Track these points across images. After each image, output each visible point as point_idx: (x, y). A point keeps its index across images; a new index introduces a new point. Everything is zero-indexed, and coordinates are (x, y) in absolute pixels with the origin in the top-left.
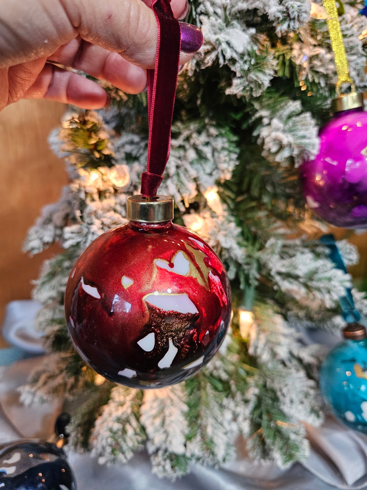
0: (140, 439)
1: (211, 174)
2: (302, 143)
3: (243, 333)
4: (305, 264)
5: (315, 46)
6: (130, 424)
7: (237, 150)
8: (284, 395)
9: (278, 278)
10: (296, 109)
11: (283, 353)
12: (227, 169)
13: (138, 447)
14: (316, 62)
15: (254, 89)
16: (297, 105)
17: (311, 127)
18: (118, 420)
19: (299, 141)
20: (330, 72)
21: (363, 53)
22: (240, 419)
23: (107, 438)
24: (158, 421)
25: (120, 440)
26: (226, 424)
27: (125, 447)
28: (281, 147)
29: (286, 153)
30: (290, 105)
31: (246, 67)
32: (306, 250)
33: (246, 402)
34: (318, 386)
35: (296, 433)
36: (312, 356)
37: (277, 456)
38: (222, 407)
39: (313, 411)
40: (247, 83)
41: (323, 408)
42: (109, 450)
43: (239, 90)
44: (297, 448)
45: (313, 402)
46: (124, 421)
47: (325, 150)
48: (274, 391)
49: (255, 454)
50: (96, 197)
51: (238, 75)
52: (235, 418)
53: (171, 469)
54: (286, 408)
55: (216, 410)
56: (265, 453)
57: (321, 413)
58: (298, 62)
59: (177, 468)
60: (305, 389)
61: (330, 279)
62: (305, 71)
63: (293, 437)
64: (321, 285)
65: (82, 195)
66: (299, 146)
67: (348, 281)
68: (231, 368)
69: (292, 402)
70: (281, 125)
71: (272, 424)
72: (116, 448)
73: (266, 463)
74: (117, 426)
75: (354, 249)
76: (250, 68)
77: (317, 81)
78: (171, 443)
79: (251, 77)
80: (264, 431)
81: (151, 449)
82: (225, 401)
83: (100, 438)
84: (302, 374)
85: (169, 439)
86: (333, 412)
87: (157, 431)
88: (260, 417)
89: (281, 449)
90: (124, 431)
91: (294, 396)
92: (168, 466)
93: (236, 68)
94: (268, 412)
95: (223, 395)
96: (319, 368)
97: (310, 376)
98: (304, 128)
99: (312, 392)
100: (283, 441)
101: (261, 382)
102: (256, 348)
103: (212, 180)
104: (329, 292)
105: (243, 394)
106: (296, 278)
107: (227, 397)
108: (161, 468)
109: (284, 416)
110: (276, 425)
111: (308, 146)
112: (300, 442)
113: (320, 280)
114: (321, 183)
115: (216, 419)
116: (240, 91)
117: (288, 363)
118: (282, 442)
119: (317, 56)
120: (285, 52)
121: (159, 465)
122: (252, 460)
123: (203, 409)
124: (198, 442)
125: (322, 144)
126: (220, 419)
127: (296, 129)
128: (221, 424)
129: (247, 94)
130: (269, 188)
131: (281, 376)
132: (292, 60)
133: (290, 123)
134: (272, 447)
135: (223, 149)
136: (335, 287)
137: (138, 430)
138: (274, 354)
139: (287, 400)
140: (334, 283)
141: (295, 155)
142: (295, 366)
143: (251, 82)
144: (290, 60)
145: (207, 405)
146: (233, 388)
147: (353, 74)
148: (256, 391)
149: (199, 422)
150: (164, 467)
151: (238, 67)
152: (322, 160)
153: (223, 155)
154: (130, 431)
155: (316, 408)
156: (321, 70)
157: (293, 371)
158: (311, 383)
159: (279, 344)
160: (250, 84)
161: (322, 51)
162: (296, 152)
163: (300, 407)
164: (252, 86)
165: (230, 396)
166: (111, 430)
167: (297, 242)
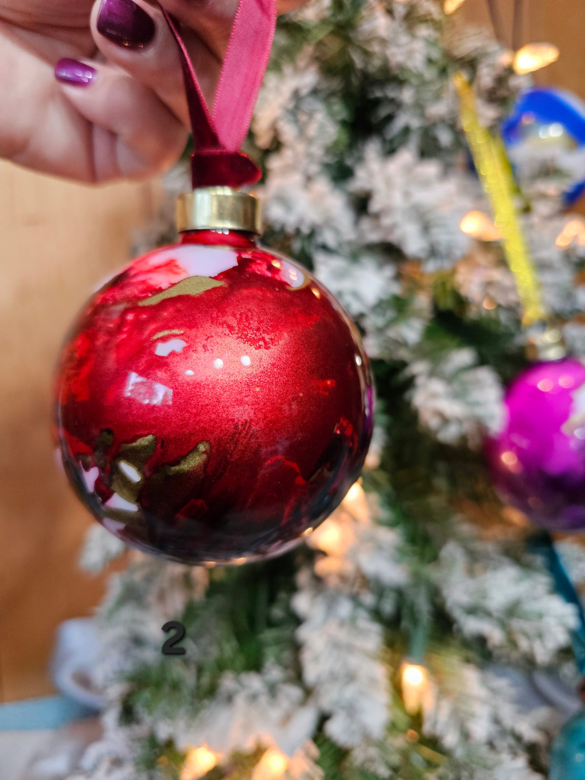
2: (476, 415)
3: (411, 702)
9: (457, 614)
10: (465, 362)
11: (481, 729)
14: (492, 292)
19: (471, 411)
28: (445, 422)
29: (453, 430)
30: (454, 358)
31: (380, 323)
32: (506, 561)
36: (538, 728)
51: (371, 330)
58: (464, 292)
61: (540, 616)
64: (526, 626)
66: (472, 419)
67: (571, 616)
68: (395, 759)
70: (442, 389)
76: (387, 324)
79: (389, 336)
84: (521, 762)
93: (367, 324)
96: (549, 751)
97: (535, 766)
101: (451, 777)
102: (435, 723)
104: (540, 636)
106: (487, 614)
113: (525, 617)
117: (498, 743)
127: (466, 392)
131: (485, 766)
133: (456, 384)
136: (549, 628)
138: (466, 736)
140: (548, 621)
141: (469, 432)
142: (511, 747)
144: (454, 290)
151: (370, 322)
157: (505, 757)
159: (472, 715)
161: (497, 275)
162: (467, 427)
167: (490, 547)
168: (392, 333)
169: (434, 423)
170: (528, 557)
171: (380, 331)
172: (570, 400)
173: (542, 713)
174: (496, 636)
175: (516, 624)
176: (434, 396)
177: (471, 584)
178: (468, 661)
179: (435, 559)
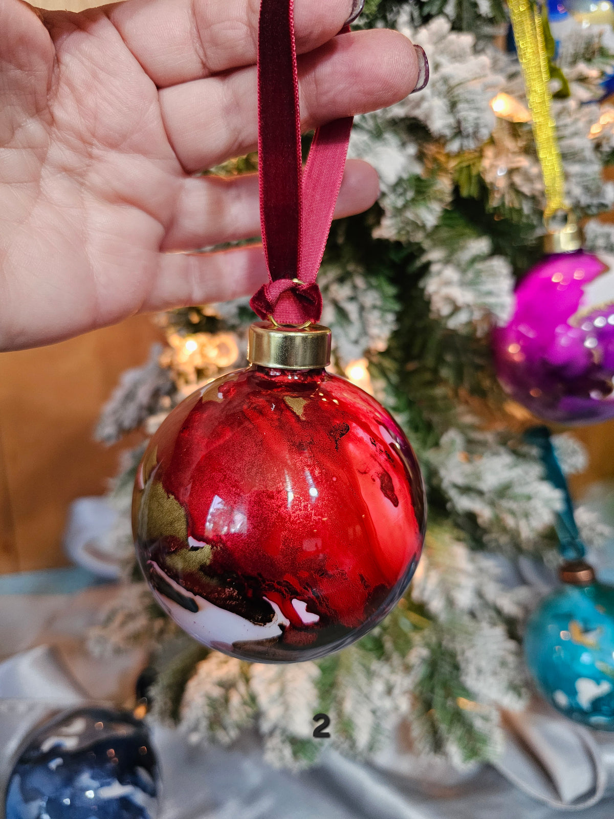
0: (248, 710)
1: (356, 342)
2: (486, 304)
6: (237, 690)
7: (397, 307)
8: (467, 661)
9: (453, 493)
10: (482, 251)
11: (465, 598)
12: (380, 336)
13: (247, 723)
14: (517, 179)
15: (412, 233)
16: (482, 245)
17: (503, 279)
18: (221, 684)
19: (482, 300)
20: (537, 193)
22: (396, 691)
23: (203, 707)
24: (275, 689)
25: (221, 710)
26: (375, 697)
27: (228, 723)
28: (456, 309)
29: (462, 318)
30: (472, 246)
31: (400, 203)
32: (502, 450)
33: (408, 669)
34: (519, 654)
35: (486, 719)
36: (519, 604)
37: (454, 751)
38: (370, 674)
39: (514, 688)
40: (402, 225)
41: (528, 684)
42: (204, 724)
43: (391, 233)
44: (484, 740)
45: (512, 673)
46: (227, 686)
48: (453, 655)
49: (422, 745)
50: (192, 376)
51: (389, 213)
52: (389, 690)
53: (292, 756)
54: (471, 681)
55: (361, 678)
56: (438, 745)
57: (524, 690)
59: (301, 755)
60: (501, 653)
61: (529, 498)
62: (499, 193)
63: (478, 724)
64: (513, 505)
65: (172, 375)
66: (482, 307)
67: (558, 500)
69: (480, 671)
70: (456, 277)
71: (449, 703)
72: (216, 722)
73: (438, 760)
74: (217, 692)
76: (406, 205)
77: (517, 206)
78: (291, 718)
79: (407, 217)
80: (437, 713)
81: (265, 727)
82: (375, 665)
83: (193, 707)
84: (499, 632)
85: (290, 712)
86: (540, 690)
87: (273, 701)
88: (432, 690)
89: (460, 739)
90: (226, 700)
91: (484, 664)
92: (287, 751)
94: (445, 686)
95: (372, 656)
97: (512, 635)
98: (492, 279)
99: (511, 659)
100: (464, 729)
101: (434, 639)
102: (424, 589)
103: (357, 350)
104: (527, 515)
105: (403, 655)
106: (480, 493)
107: (379, 658)
108: (277, 754)
109: (469, 694)
110: (456, 704)
111: (496, 307)
112: (489, 731)
113: (515, 498)
115: (359, 688)
116: (394, 235)
117: (478, 614)
118: (462, 729)
119: (518, 170)
121: (274, 749)
122: (418, 755)
123: (342, 675)
126: (365, 689)
127: (479, 282)
128: (367, 697)
129: (403, 239)
130: (449, 358)
131: (466, 632)
132: (483, 176)
133: (470, 275)
134: (447, 736)
135: (374, 307)
136: (535, 509)
137: (247, 698)
138: (450, 603)
139: (472, 669)
140: (535, 503)
141: (477, 319)
142: (491, 617)
143: (406, 223)
144: (479, 175)
145: (349, 670)
146: (388, 645)
147: (577, 191)
148: (425, 652)
149: (334, 692)
150: (281, 752)
151: (389, 203)
152: (515, 329)
153: (374, 317)
154: (235, 700)
155: (517, 683)
156: (526, 189)
157: (485, 625)
158: (511, 645)
159: (458, 586)
160: (406, 226)
161: (524, 162)
162: (477, 315)
163: (491, 680)
165: (383, 658)
166: (208, 697)
167: (489, 437)
168: (409, 215)
169: (445, 310)
170: (525, 449)
171: (399, 211)
172: (581, 293)
173: (522, 593)
174: (485, 513)
175: (506, 504)
176: (448, 283)
177: (468, 468)
178: (458, 539)
179: (436, 445)
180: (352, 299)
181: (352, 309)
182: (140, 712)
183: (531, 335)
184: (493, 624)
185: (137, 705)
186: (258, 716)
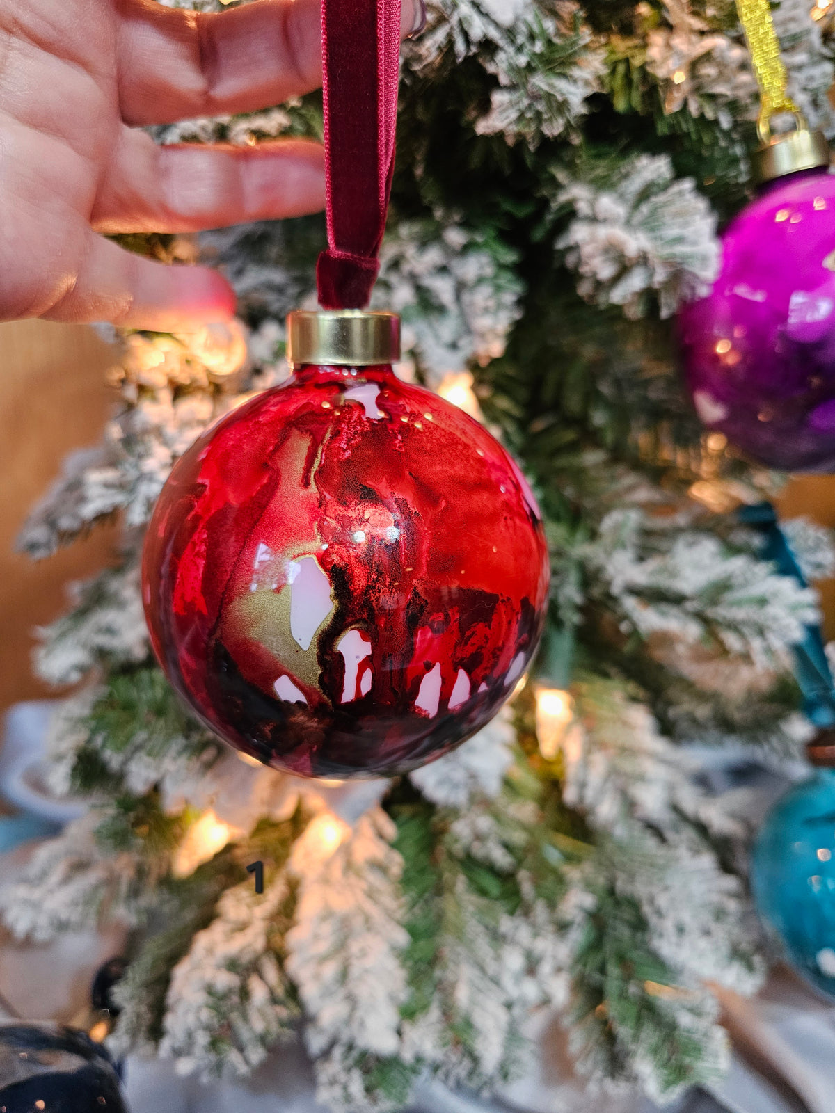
0: (284, 1013)
1: (454, 346)
2: (674, 256)
3: (547, 748)
4: (698, 566)
5: (702, 33)
6: (261, 977)
7: (518, 288)
8: (659, 913)
9: (630, 603)
10: (659, 176)
11: (652, 801)
12: (492, 330)
13: (279, 1036)
15: (545, 116)
16: (659, 167)
17: (698, 217)
18: (232, 965)
19: (667, 251)
20: (741, 93)
21: (826, 51)
22: (546, 968)
23: (199, 1009)
24: (330, 970)
25: (235, 1017)
26: (507, 981)
27: (245, 1035)
28: (624, 270)
29: (636, 282)
30: (644, 168)
31: (522, 60)
32: (704, 538)
33: (563, 928)
34: (746, 892)
35: (696, 1012)
36: (733, 815)
37: (645, 1068)
38: (498, 938)
39: (737, 954)
40: (526, 102)
41: (761, 946)
42: (202, 1039)
43: (508, 121)
44: (696, 1049)
45: (736, 931)
46: (243, 968)
47: (734, 269)
48: (634, 905)
49: (589, 1065)
50: (165, 394)
51: (504, 80)
52: (531, 968)
53: (364, 1093)
54: (666, 947)
55: (483, 947)
56: (616, 1063)
57: (757, 960)
58: (661, 73)
59: (380, 1092)
60: (715, 898)
61: (762, 602)
62: (678, 92)
63: (685, 1020)
64: (740, 614)
66: (669, 262)
67: (810, 606)
68: (519, 838)
69: (681, 930)
70: (621, 211)
71: (632, 989)
72: (223, 1036)
73: (618, 1090)
74: (224, 980)
75: (825, 539)
76: (533, 65)
77: (710, 115)
78: (362, 1024)
79: (537, 86)
80: (611, 1007)
81: (316, 1043)
82: (506, 924)
83: (180, 1010)
84: (707, 861)
85: (359, 1014)
86: (788, 957)
87: (327, 993)
88: (602, 970)
89: (655, 1051)
90: (245, 993)
91: (686, 917)
92: (356, 1086)
93: (499, 66)
94: (622, 960)
95: (500, 908)
96: (750, 846)
97: (726, 866)
98: (680, 220)
99: (732, 906)
100: (661, 1031)
101: (601, 881)
102: (583, 785)
103: (458, 358)
104: (761, 632)
105: (552, 905)
106: (677, 600)
107: (512, 913)
108: (337, 1091)
109: (663, 970)
110: (643, 990)
111: (690, 260)
112: (705, 1035)
113: (739, 603)
114: (731, 360)
115: (482, 969)
116: (511, 123)
117: (670, 835)
118: (657, 1033)
119: (707, 56)
120: (629, 54)
121: (333, 1082)
122: (582, 1082)
123: (448, 943)
124: (433, 1024)
125: (726, 256)
126: (492, 968)
127: (659, 226)
128: (496, 981)
129: (530, 130)
130: (606, 388)
131: (652, 865)
132: (649, 69)
133: (645, 209)
134: (632, 1047)
135: (480, 280)
136: (775, 619)
137: (280, 992)
138: (630, 806)
139: (668, 925)
140: (774, 610)
141: (660, 283)
142: (691, 841)
143: (535, 97)
144: (642, 68)
145: (460, 936)
146: (527, 888)
148: (589, 901)
149: (438, 973)
150: (345, 1088)
151: (503, 62)
152: (727, 293)
153: (482, 297)
154: (259, 993)
155: (745, 946)
157: (683, 852)
158: (730, 883)
159: (641, 778)
160: (535, 103)
161: (719, 42)
162: (660, 276)
163: (703, 944)
164: (540, 106)
165: (518, 912)
166: (210, 990)
168: (540, 83)
169: (606, 271)
173: (740, 797)
176: (606, 221)
179: (593, 535)
180: (443, 270)
181: (443, 288)
182: (99, 1033)
183: (759, 297)
184: (696, 852)
185: (94, 1023)
186: (303, 1021)
